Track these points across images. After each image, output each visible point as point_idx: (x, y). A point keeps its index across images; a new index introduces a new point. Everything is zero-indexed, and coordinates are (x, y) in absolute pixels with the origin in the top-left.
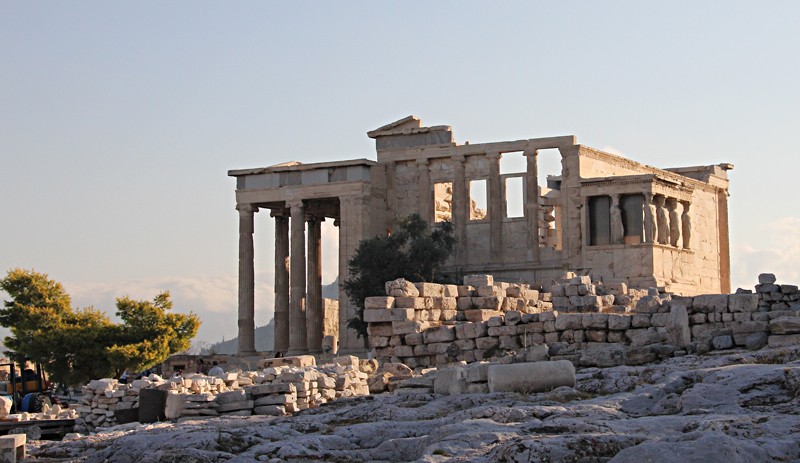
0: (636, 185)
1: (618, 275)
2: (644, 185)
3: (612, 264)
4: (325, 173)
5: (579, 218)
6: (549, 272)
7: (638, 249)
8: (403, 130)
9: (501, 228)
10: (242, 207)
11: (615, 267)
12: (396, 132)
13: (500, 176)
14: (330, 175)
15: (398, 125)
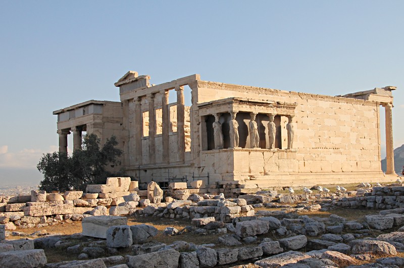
0: (225, 106)
1: (217, 171)
2: (229, 106)
3: (214, 164)
4: (82, 109)
5: (198, 131)
6: (186, 169)
7: (226, 153)
8: (127, 81)
9: (168, 140)
10: (59, 132)
11: (215, 165)
12: (124, 82)
13: (167, 105)
14: (84, 111)
15: (125, 78)
